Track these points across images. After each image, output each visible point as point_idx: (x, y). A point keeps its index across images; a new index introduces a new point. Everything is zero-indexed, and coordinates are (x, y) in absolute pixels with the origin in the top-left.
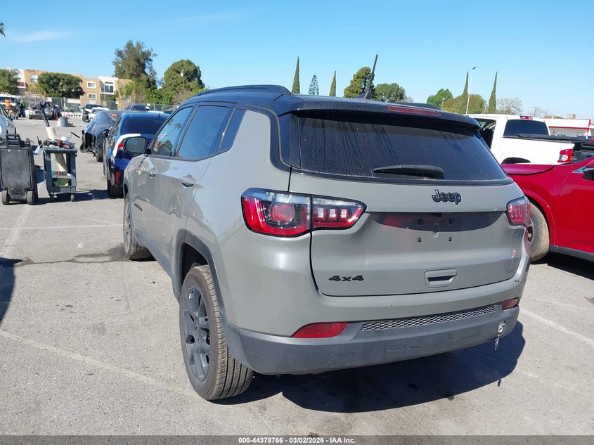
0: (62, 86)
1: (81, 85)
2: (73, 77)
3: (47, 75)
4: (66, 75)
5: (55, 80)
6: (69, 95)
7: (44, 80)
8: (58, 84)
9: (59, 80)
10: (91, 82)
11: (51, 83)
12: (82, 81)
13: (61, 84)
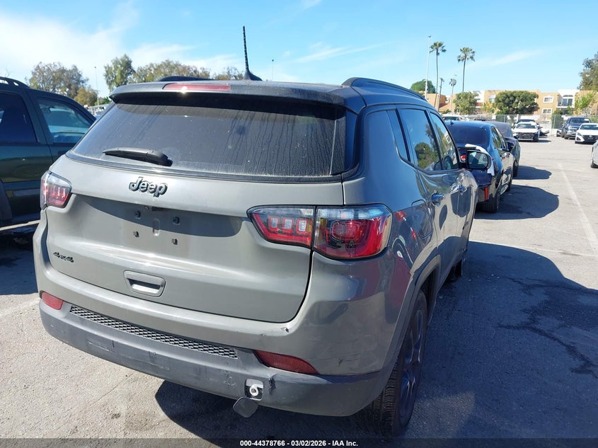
0: (517, 103)
1: (536, 100)
2: (529, 93)
3: (504, 93)
4: (522, 92)
5: (511, 99)
6: (522, 111)
7: (500, 99)
8: (513, 101)
9: (515, 98)
10: (548, 97)
11: (507, 100)
12: (537, 97)
13: (516, 101)
